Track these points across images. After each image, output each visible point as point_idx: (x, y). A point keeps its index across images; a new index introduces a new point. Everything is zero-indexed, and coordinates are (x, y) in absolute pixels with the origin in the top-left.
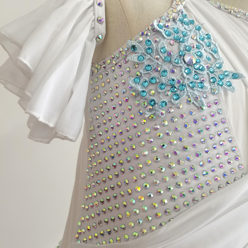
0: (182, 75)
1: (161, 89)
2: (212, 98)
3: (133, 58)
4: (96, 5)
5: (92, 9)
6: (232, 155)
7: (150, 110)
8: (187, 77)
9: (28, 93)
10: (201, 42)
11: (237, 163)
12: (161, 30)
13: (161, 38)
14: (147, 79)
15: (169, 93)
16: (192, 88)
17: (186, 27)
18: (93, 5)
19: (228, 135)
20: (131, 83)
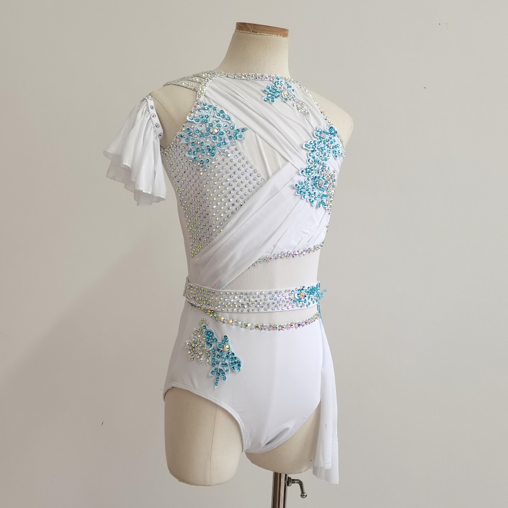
0: (212, 141)
1: (204, 153)
2: (233, 148)
3: (183, 141)
4: (152, 118)
5: (151, 121)
6: (255, 175)
7: (202, 167)
8: (215, 141)
9: (133, 180)
10: (218, 117)
11: (260, 178)
12: (193, 120)
13: (194, 125)
14: (195, 150)
15: (209, 154)
16: (220, 147)
17: (207, 111)
18: (150, 118)
19: (249, 165)
20: (187, 155)
